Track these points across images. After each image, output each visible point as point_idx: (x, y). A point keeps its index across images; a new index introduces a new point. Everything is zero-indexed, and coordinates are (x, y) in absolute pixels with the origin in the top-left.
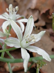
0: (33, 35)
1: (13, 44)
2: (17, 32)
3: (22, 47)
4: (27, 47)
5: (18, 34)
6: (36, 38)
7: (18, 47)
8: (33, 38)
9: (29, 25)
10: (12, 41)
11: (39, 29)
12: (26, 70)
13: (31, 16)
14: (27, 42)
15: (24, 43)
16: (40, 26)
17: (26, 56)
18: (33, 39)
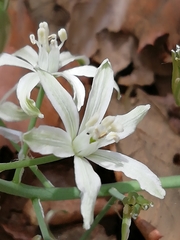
2: (63, 109)
3: (76, 154)
4: (93, 155)
5: (67, 115)
7: (63, 155)
10: (48, 137)
11: (133, 95)
13: (105, 62)
14: (92, 141)
15: (83, 144)
16: (136, 86)
17: (90, 183)
18: (110, 131)
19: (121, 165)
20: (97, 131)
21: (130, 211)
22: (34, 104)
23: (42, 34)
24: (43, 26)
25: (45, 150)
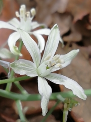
0: (57, 56)
1: (24, 70)
2: (32, 51)
3: (39, 75)
4: (48, 76)
5: (34, 54)
6: (62, 61)
7: (32, 75)
8: (57, 61)
9: (52, 40)
10: (24, 65)
11: (71, 46)
12: (44, 113)
13: (55, 25)
14: (47, 68)
15: (43, 70)
17: (46, 91)
18: (57, 63)
19: (63, 81)
20: (50, 62)
21: (67, 107)
22: (17, 49)
23: (22, 12)
24: (23, 7)
25: (22, 73)
